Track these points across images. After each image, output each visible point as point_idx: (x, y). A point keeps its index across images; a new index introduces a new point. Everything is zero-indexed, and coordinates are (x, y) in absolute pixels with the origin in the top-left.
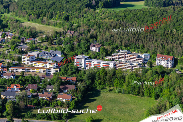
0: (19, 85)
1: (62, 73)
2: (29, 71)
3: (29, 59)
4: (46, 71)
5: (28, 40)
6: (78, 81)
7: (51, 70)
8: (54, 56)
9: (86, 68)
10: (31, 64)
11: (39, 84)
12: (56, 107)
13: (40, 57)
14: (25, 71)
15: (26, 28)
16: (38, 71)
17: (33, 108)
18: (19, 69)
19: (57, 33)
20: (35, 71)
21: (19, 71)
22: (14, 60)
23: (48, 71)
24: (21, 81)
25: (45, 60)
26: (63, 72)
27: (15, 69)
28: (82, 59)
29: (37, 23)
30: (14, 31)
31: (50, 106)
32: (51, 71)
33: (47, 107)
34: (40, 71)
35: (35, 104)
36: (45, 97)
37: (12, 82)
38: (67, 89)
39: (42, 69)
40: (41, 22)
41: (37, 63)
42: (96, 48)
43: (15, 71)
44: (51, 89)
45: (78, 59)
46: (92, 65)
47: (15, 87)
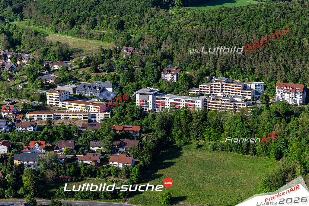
0: (43, 143)
1: (116, 119)
2: (60, 118)
3: (59, 97)
4: (88, 117)
5: (56, 65)
6: (144, 133)
7: (97, 114)
8: (101, 92)
9: (157, 110)
10: (62, 106)
11: (78, 138)
12: (108, 178)
13: (78, 93)
14: (52, 117)
15: (51, 45)
16: (75, 117)
17: (69, 180)
18: (43, 115)
19: (104, 51)
20: (70, 117)
21: (43, 119)
22: (33, 100)
23: (92, 117)
24: (46, 136)
25: (86, 98)
26: (117, 117)
27: (36, 115)
28: (148, 94)
29: (70, 35)
30: (33, 51)
31: (98, 176)
32: (97, 117)
33: (92, 179)
34: (78, 117)
35: (71, 173)
36: (89, 161)
37: (31, 136)
38: (126, 147)
39: (81, 114)
40: (77, 33)
41: (73, 104)
42: (173, 74)
43: (35, 118)
44: (97, 148)
45: (141, 94)
46: (166, 104)
47: (37, 146)
